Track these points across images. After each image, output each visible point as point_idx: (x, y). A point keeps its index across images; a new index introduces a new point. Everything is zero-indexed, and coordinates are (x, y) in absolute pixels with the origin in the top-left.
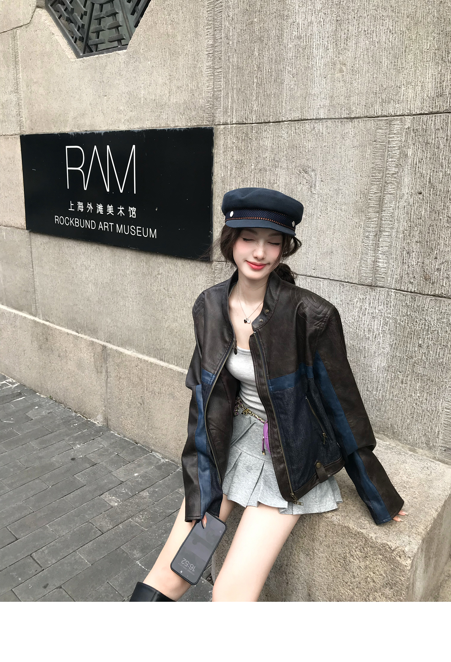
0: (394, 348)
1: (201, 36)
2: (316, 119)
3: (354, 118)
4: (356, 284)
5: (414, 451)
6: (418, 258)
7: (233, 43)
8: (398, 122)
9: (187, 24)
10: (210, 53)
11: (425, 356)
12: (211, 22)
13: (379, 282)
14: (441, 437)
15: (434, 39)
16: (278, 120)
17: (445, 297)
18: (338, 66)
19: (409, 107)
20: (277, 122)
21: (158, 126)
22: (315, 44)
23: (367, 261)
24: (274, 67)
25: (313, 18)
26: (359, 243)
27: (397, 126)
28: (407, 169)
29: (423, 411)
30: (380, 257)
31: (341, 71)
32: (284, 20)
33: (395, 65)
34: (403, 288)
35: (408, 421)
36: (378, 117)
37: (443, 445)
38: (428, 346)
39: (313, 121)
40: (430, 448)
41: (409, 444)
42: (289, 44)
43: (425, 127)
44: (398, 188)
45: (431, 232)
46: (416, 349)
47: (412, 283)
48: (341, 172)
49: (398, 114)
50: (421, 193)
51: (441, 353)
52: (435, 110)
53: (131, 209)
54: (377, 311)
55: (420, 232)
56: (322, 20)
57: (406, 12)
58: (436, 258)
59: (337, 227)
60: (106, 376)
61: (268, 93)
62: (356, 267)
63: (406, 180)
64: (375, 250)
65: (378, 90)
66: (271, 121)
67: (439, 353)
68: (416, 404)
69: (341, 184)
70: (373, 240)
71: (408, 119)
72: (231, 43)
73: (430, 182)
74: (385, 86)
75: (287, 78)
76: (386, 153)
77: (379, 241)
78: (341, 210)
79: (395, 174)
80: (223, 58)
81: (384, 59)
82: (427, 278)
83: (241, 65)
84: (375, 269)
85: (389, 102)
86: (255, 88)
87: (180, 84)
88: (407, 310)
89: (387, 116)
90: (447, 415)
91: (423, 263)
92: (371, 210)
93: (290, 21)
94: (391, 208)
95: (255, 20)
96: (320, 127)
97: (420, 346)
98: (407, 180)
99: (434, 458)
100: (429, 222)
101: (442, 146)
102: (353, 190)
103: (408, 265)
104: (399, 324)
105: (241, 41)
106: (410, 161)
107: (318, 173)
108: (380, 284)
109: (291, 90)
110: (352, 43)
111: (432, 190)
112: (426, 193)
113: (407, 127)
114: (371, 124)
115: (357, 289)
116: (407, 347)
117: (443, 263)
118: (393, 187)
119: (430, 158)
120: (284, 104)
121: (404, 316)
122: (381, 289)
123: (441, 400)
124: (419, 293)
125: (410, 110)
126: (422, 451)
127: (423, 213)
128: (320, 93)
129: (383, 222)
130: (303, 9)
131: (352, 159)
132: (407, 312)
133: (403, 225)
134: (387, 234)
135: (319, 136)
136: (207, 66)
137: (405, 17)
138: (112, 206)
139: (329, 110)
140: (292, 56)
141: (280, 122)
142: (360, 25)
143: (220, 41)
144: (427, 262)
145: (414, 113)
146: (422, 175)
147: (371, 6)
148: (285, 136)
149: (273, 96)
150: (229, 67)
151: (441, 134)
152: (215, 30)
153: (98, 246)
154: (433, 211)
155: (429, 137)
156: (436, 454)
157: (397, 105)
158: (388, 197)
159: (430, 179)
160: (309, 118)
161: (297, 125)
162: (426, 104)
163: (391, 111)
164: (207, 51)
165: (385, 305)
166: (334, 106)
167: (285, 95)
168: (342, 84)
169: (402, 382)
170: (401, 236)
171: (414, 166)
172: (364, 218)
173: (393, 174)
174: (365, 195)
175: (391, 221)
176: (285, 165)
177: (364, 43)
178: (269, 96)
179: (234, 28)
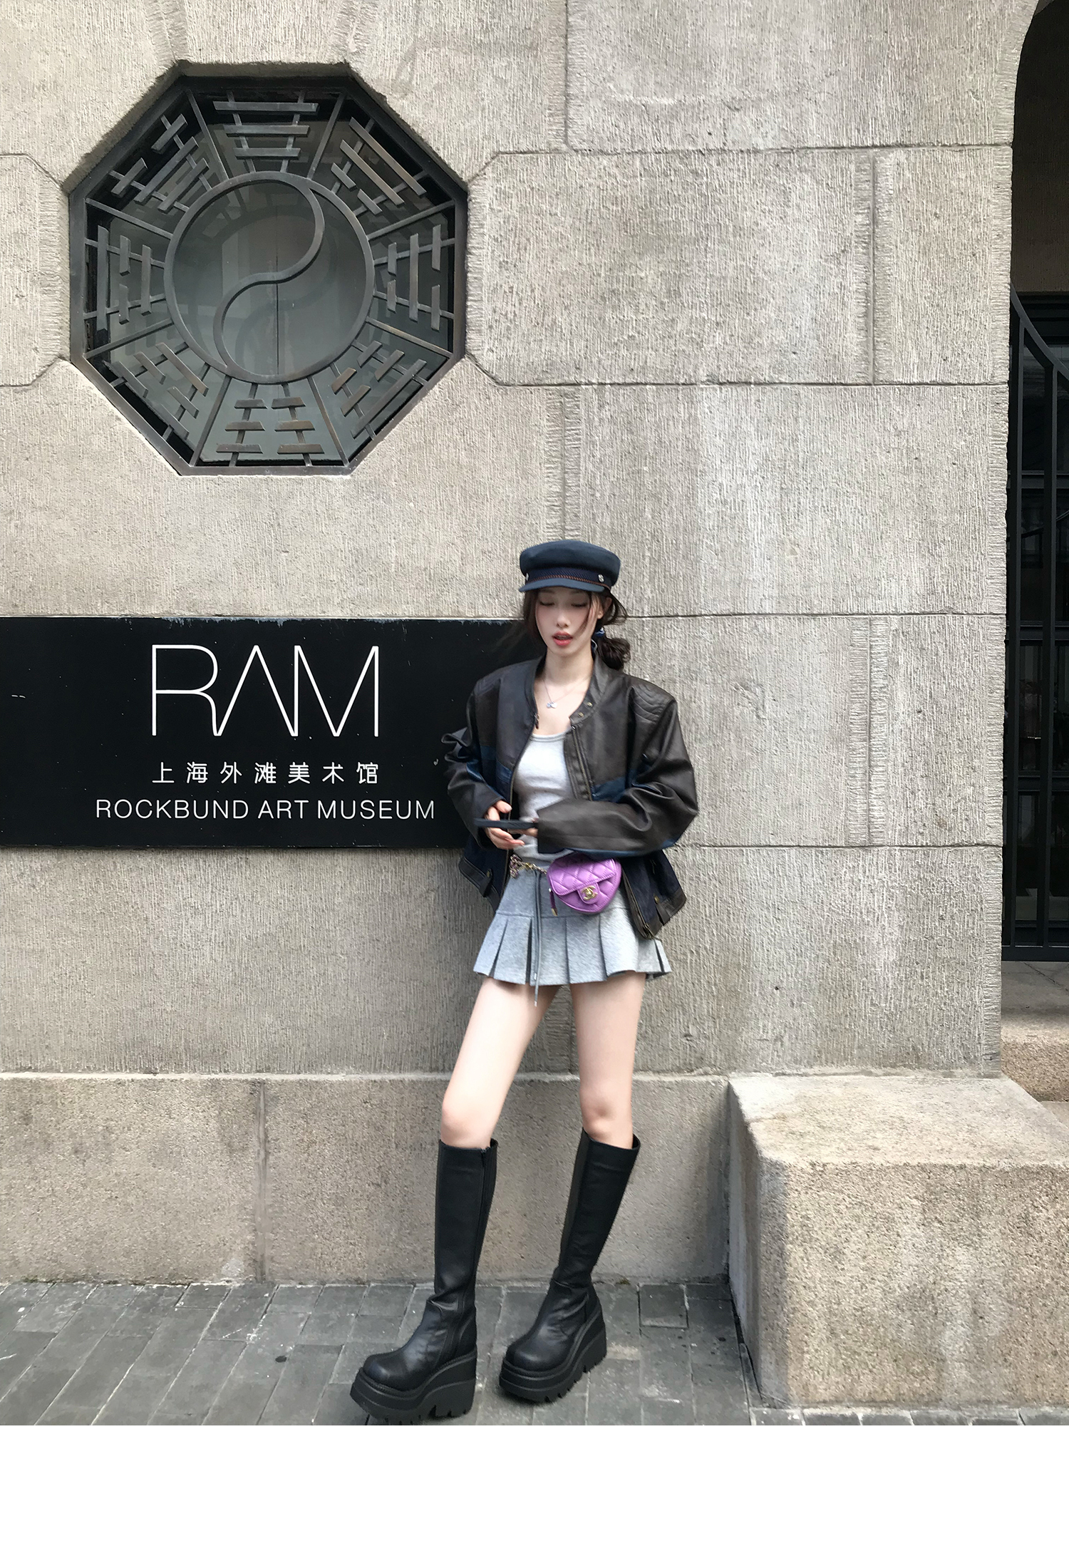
0: (906, 930)
1: (534, 476)
2: (759, 614)
3: (817, 615)
4: (843, 847)
5: (951, 1075)
6: (927, 799)
7: (602, 495)
8: (882, 622)
9: (503, 454)
10: (556, 504)
11: (949, 931)
12: (557, 460)
13: (875, 840)
14: (983, 1042)
15: (916, 528)
16: (692, 613)
17: (966, 846)
18: (789, 546)
19: (894, 605)
20: (691, 616)
21: (434, 614)
22: (749, 514)
23: (856, 812)
24: (681, 538)
25: (745, 480)
26: (842, 785)
27: (880, 627)
28: (900, 680)
29: (956, 1011)
30: (875, 803)
31: (793, 552)
32: (697, 476)
33: (869, 553)
34: (910, 842)
35: (937, 1033)
36: (853, 614)
37: (987, 1052)
38: (952, 917)
39: (754, 616)
40: (971, 1063)
41: (942, 1068)
42: (707, 508)
43: (917, 629)
44: (891, 706)
45: (939, 761)
46: (937, 924)
47: (922, 834)
48: (805, 687)
49: (881, 612)
50: (920, 712)
51: (971, 921)
52: (928, 610)
53: (365, 766)
54: (877, 881)
55: (926, 763)
56: (758, 485)
57: (877, 492)
58: (950, 796)
59: (804, 765)
60: (262, 1153)
61: (673, 573)
62: (840, 821)
63: (899, 694)
64: (867, 794)
65: (849, 580)
66: (680, 614)
67: (968, 922)
68: (945, 1004)
69: (805, 703)
70: (862, 780)
71: (895, 619)
72: (598, 495)
73: (931, 697)
74: (858, 577)
75: (705, 554)
76: (868, 660)
77: (870, 780)
78: (809, 741)
79: (885, 687)
80: (581, 515)
81: (854, 544)
82: (941, 824)
83: (618, 529)
84: (869, 823)
85: (867, 597)
86: (648, 565)
87: (487, 547)
88: (919, 872)
89: (865, 614)
90: (987, 1006)
91: (934, 804)
92: (854, 738)
93: (709, 478)
94: (883, 734)
95: (645, 469)
96: (764, 624)
97: (942, 918)
98: (901, 695)
99: (979, 1075)
100: (935, 749)
101: (941, 653)
102: (825, 712)
103: (914, 810)
104: (910, 894)
105: (617, 494)
106: (902, 671)
107: (767, 688)
108: (876, 841)
109: (713, 571)
110: (806, 519)
111: (935, 707)
112: (927, 711)
113: (893, 628)
114: (843, 623)
115: (845, 855)
116: (924, 923)
117: (959, 801)
118: (883, 704)
119: (928, 668)
120: (702, 591)
121: (915, 881)
122: (880, 848)
123: (977, 987)
124: (933, 846)
125: (896, 608)
126: (960, 1071)
127: (926, 737)
128: (763, 579)
129: (874, 753)
130: (727, 467)
131: (819, 669)
132: (919, 875)
133: (902, 755)
134: (881, 769)
135: (765, 638)
136: (548, 524)
137: (877, 497)
138: (304, 765)
139: (779, 603)
140: (713, 526)
141: (695, 616)
142: (816, 498)
143: (575, 489)
144: (939, 801)
145: (901, 612)
146: (919, 687)
147: (830, 478)
148: (707, 635)
149: (681, 578)
150: (595, 530)
151: (937, 638)
152: (565, 473)
153: (244, 856)
154: (939, 733)
155: (923, 642)
156: (980, 1069)
157: (878, 602)
158: (877, 720)
159: (931, 693)
160: (747, 612)
161: (728, 622)
162: (915, 602)
163: (870, 608)
164: (548, 501)
165: (888, 871)
166: (786, 598)
167: (703, 578)
168: (796, 569)
169: (922, 978)
170: (901, 770)
171: (909, 677)
172: (845, 751)
173: (881, 688)
174: (844, 717)
175: (884, 751)
176: (709, 678)
177: (822, 520)
178: (675, 578)
179: (604, 474)
